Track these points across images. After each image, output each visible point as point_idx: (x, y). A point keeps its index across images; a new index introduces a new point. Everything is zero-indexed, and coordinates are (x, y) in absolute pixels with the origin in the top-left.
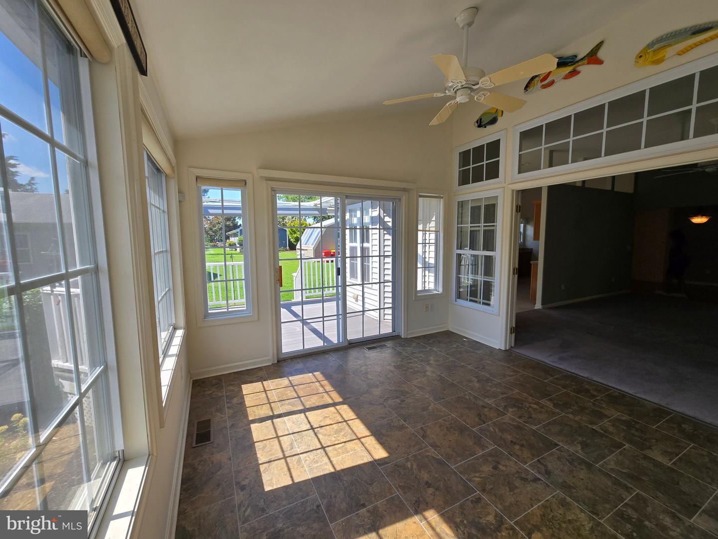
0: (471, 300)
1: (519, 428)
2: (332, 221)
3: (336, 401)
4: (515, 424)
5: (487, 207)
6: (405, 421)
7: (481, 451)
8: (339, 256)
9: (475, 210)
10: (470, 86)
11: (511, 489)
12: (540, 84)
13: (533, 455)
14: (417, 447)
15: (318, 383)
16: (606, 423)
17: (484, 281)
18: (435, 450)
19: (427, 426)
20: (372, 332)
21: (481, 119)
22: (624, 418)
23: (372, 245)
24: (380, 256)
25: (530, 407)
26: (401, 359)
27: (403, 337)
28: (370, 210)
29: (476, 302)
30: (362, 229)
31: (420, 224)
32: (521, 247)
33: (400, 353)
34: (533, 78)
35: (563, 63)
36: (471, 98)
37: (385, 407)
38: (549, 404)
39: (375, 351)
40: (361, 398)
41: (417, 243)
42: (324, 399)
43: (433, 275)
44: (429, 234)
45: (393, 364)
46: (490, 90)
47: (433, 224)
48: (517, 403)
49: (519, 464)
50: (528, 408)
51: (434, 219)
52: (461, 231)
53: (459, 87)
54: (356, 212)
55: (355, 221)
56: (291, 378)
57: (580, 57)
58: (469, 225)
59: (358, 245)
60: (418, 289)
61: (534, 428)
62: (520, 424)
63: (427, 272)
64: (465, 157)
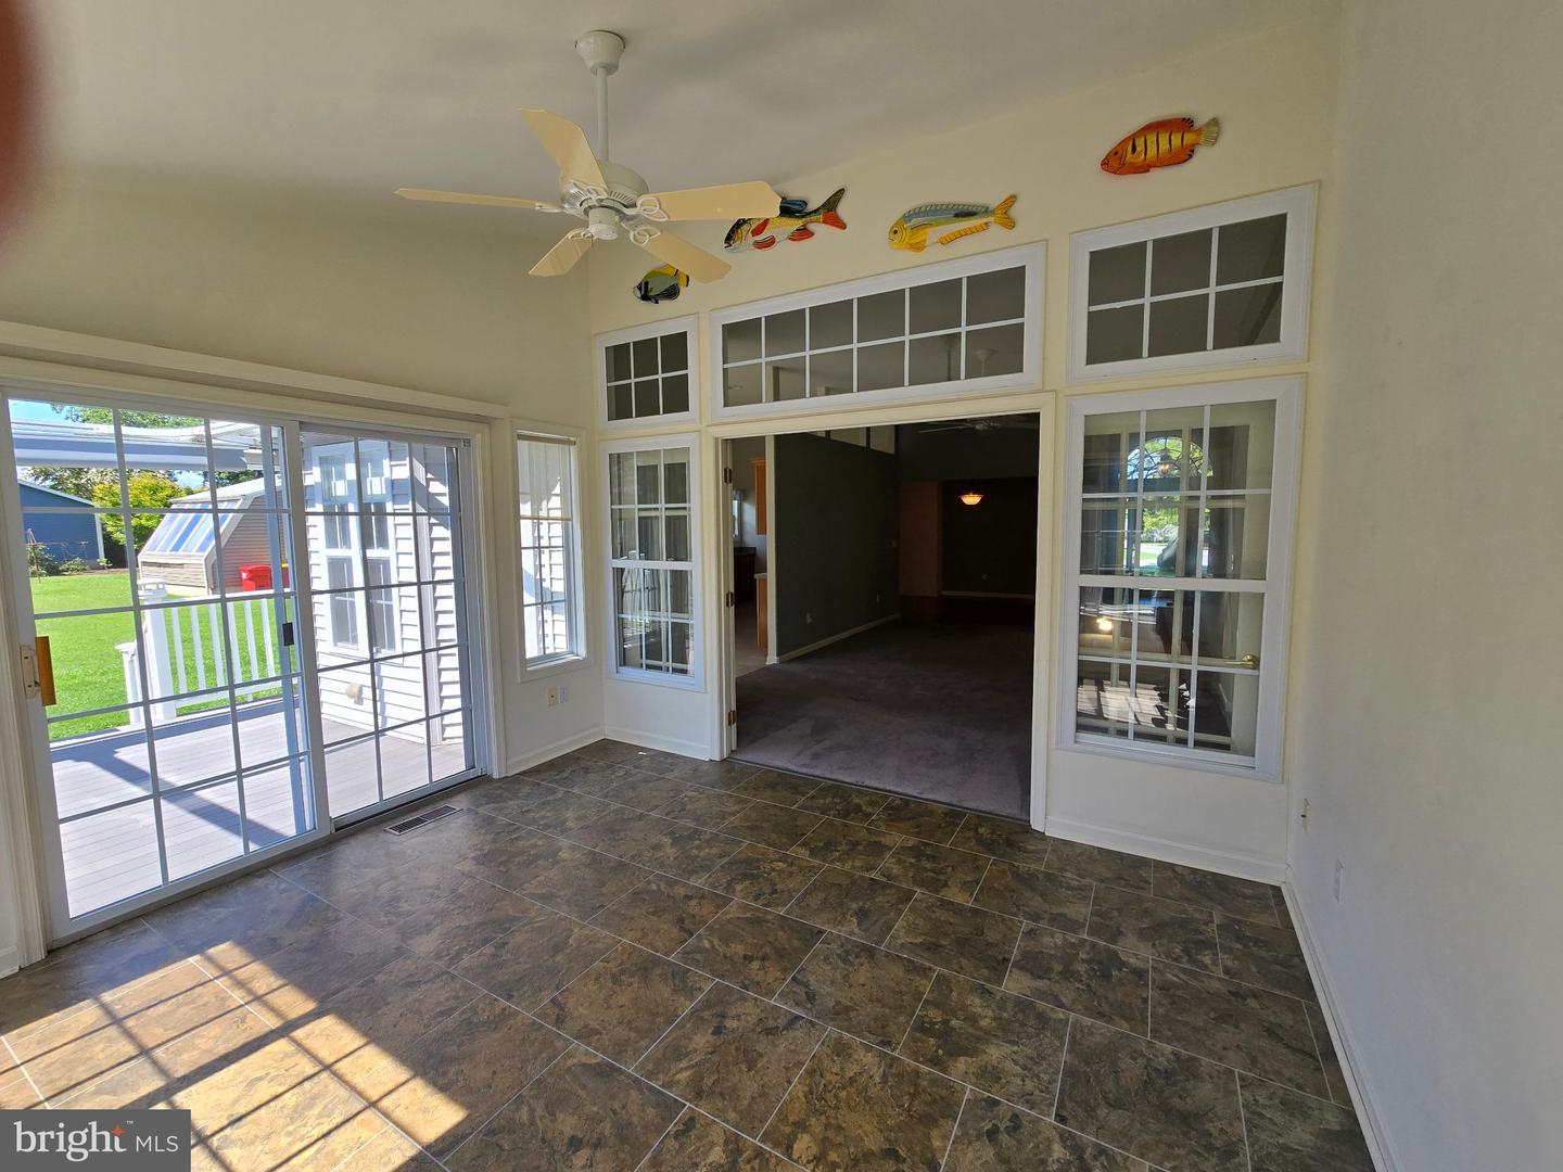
0: (649, 667)
1: (757, 921)
2: (256, 486)
3: (294, 1014)
4: (748, 915)
5: (668, 467)
6: (509, 997)
7: (688, 1003)
8: (287, 590)
9: (647, 474)
10: (617, 206)
11: (751, 1066)
12: (752, 239)
13: (785, 971)
14: (544, 1055)
15: (225, 978)
16: (888, 862)
17: (672, 623)
18: (589, 1044)
19: (567, 990)
20: (407, 780)
21: (646, 284)
22: (910, 844)
23: (398, 554)
24: (419, 584)
25: (773, 870)
26: (491, 836)
27: (496, 776)
28: (386, 462)
29: (659, 668)
30: (364, 513)
31: (525, 502)
32: (738, 546)
33: (489, 821)
34: (740, 223)
35: (789, 209)
36: (623, 234)
37: (453, 978)
38: (803, 853)
39: (424, 829)
40: (380, 978)
41: (519, 548)
42: (249, 1022)
43: (563, 617)
44: (549, 524)
45: (472, 855)
46: (661, 227)
47: (555, 502)
48: (747, 870)
49: (761, 1001)
50: (769, 874)
51: (557, 490)
52: (620, 519)
53: (593, 202)
54: (342, 462)
55: (340, 489)
56: (107, 997)
57: (812, 206)
58: (637, 506)
59: (354, 552)
60: (528, 656)
61: (782, 911)
62: (757, 914)
63: (548, 614)
64: (618, 357)
